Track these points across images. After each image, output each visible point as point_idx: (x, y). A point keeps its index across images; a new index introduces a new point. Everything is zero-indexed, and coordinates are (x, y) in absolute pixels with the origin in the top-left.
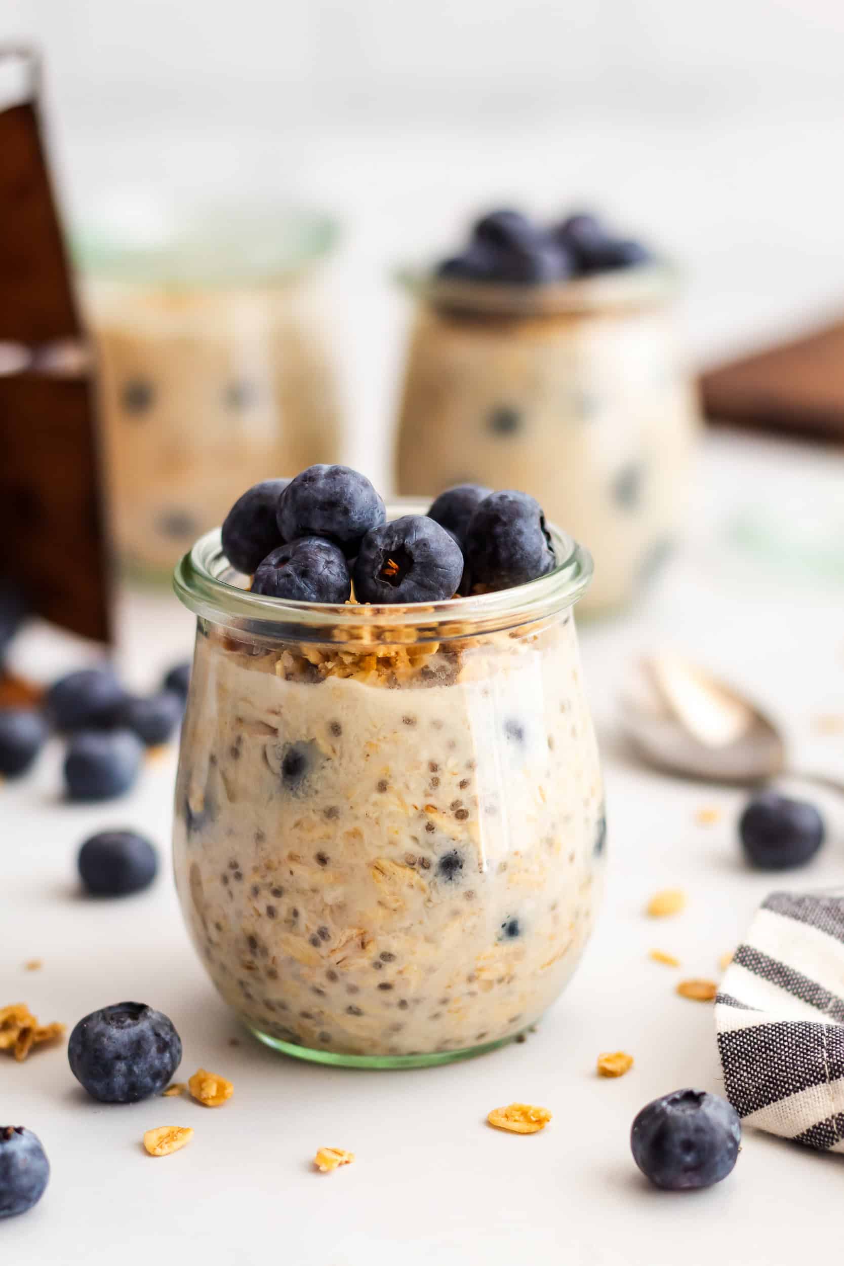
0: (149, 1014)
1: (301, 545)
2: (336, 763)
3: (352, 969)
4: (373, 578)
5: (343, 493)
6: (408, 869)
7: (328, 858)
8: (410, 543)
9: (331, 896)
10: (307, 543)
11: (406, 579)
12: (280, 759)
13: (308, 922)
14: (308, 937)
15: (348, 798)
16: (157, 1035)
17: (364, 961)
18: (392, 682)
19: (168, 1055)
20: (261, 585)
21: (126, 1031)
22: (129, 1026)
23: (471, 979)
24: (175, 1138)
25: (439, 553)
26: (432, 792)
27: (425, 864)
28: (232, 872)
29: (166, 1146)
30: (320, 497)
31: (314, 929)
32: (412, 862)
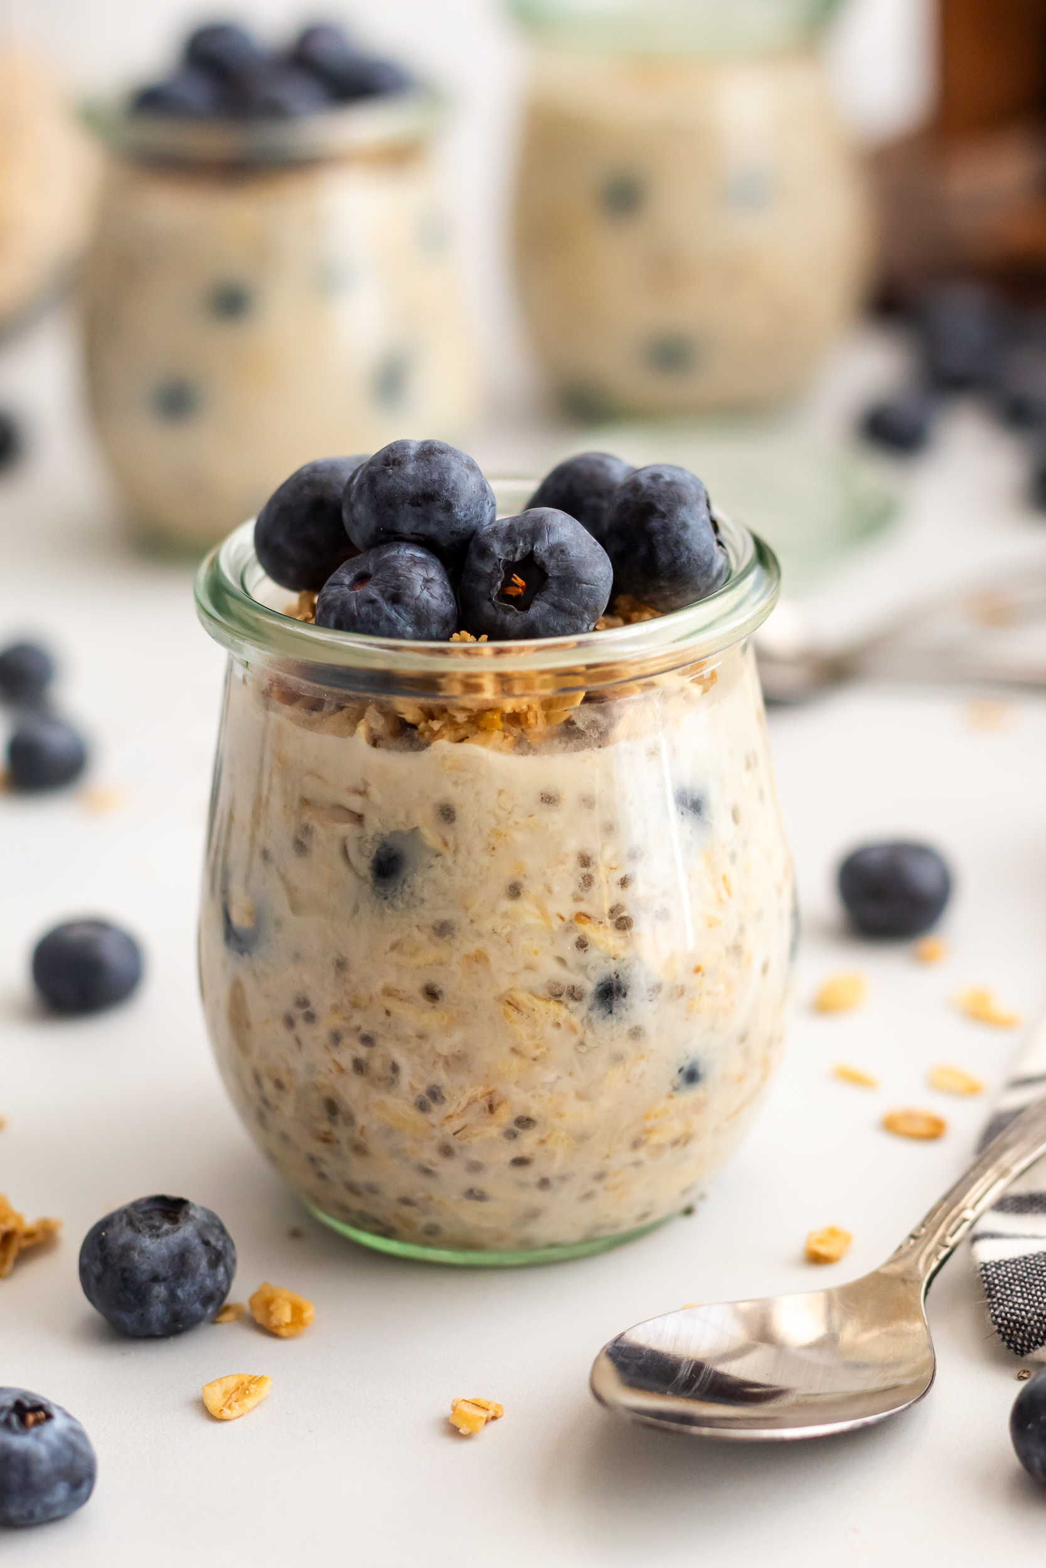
0: (191, 1212)
1: (386, 556)
2: (449, 861)
3: (475, 1141)
4: (490, 600)
5: (442, 481)
6: (552, 1002)
7: (441, 992)
8: (541, 550)
9: (446, 1045)
10: (394, 553)
11: (538, 600)
12: (369, 857)
13: (411, 1078)
14: (412, 1099)
15: (466, 908)
16: (206, 1243)
17: (493, 1130)
18: (522, 745)
19: (221, 1269)
20: (333, 617)
21: (164, 1240)
22: (167, 1233)
23: (636, 1145)
24: (247, 1392)
25: (582, 563)
26: (583, 895)
27: (575, 994)
28: (299, 1013)
29: (236, 1406)
30: (411, 488)
31: (422, 1089)
32: (558, 993)
